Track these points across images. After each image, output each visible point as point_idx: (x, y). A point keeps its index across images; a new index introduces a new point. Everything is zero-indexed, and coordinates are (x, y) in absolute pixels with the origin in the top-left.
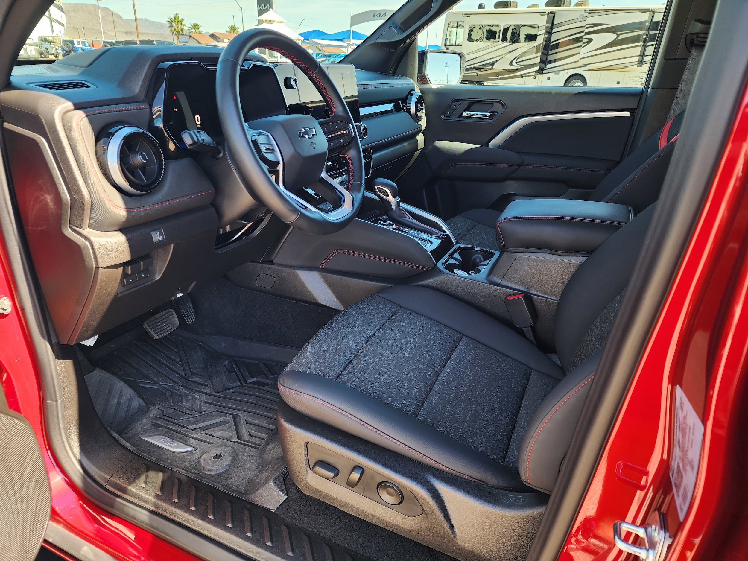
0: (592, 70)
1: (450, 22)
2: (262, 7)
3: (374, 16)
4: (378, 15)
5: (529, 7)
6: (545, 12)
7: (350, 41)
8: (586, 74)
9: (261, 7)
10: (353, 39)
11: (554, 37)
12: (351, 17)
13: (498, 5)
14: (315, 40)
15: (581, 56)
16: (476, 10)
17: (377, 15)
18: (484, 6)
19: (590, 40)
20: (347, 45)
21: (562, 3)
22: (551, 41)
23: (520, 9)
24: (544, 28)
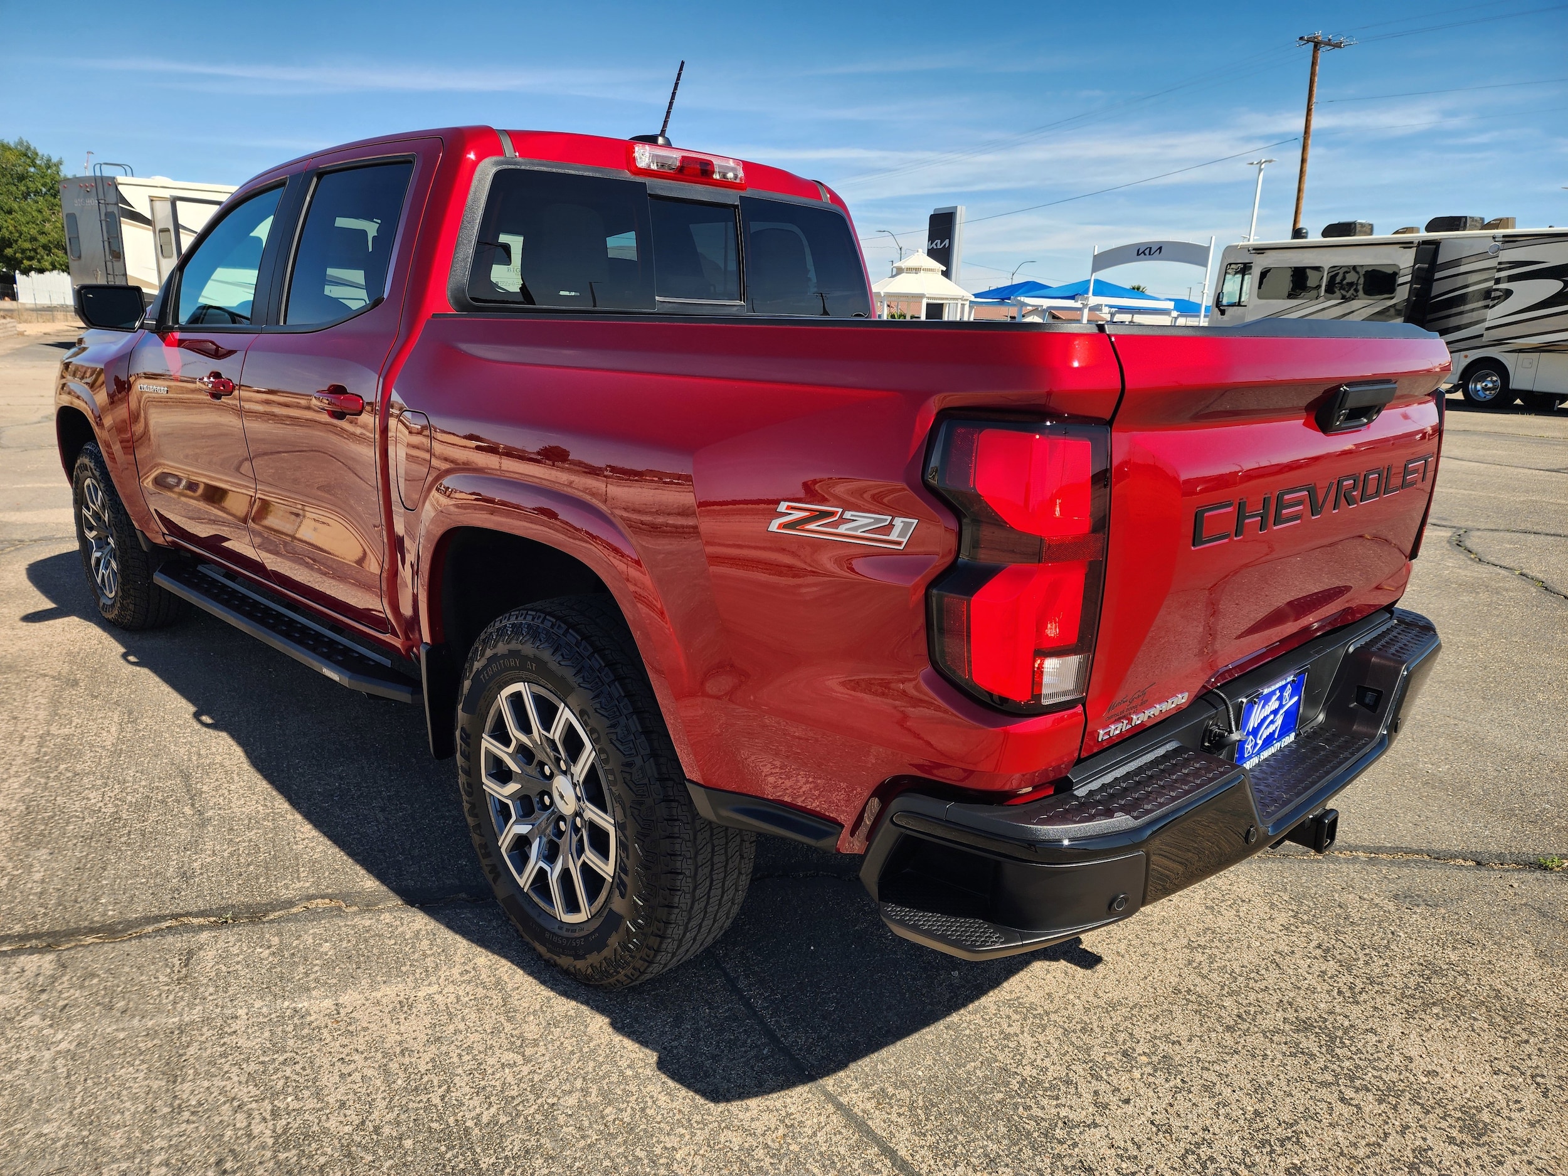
0: (1520, 351)
1: (1230, 264)
2: (936, 245)
3: (1138, 254)
4: (1147, 252)
5: (1397, 232)
6: (1412, 243)
7: (1087, 298)
8: (1508, 360)
9: (934, 245)
10: (1094, 294)
11: (1437, 288)
12: (1095, 256)
13: (1329, 231)
14: (1022, 299)
15: (1487, 324)
16: (1287, 239)
17: (1143, 252)
18: (1307, 233)
19: (1508, 293)
20: (1081, 306)
21: (1462, 224)
22: (1433, 295)
23: (1376, 236)
24: (1410, 271)
